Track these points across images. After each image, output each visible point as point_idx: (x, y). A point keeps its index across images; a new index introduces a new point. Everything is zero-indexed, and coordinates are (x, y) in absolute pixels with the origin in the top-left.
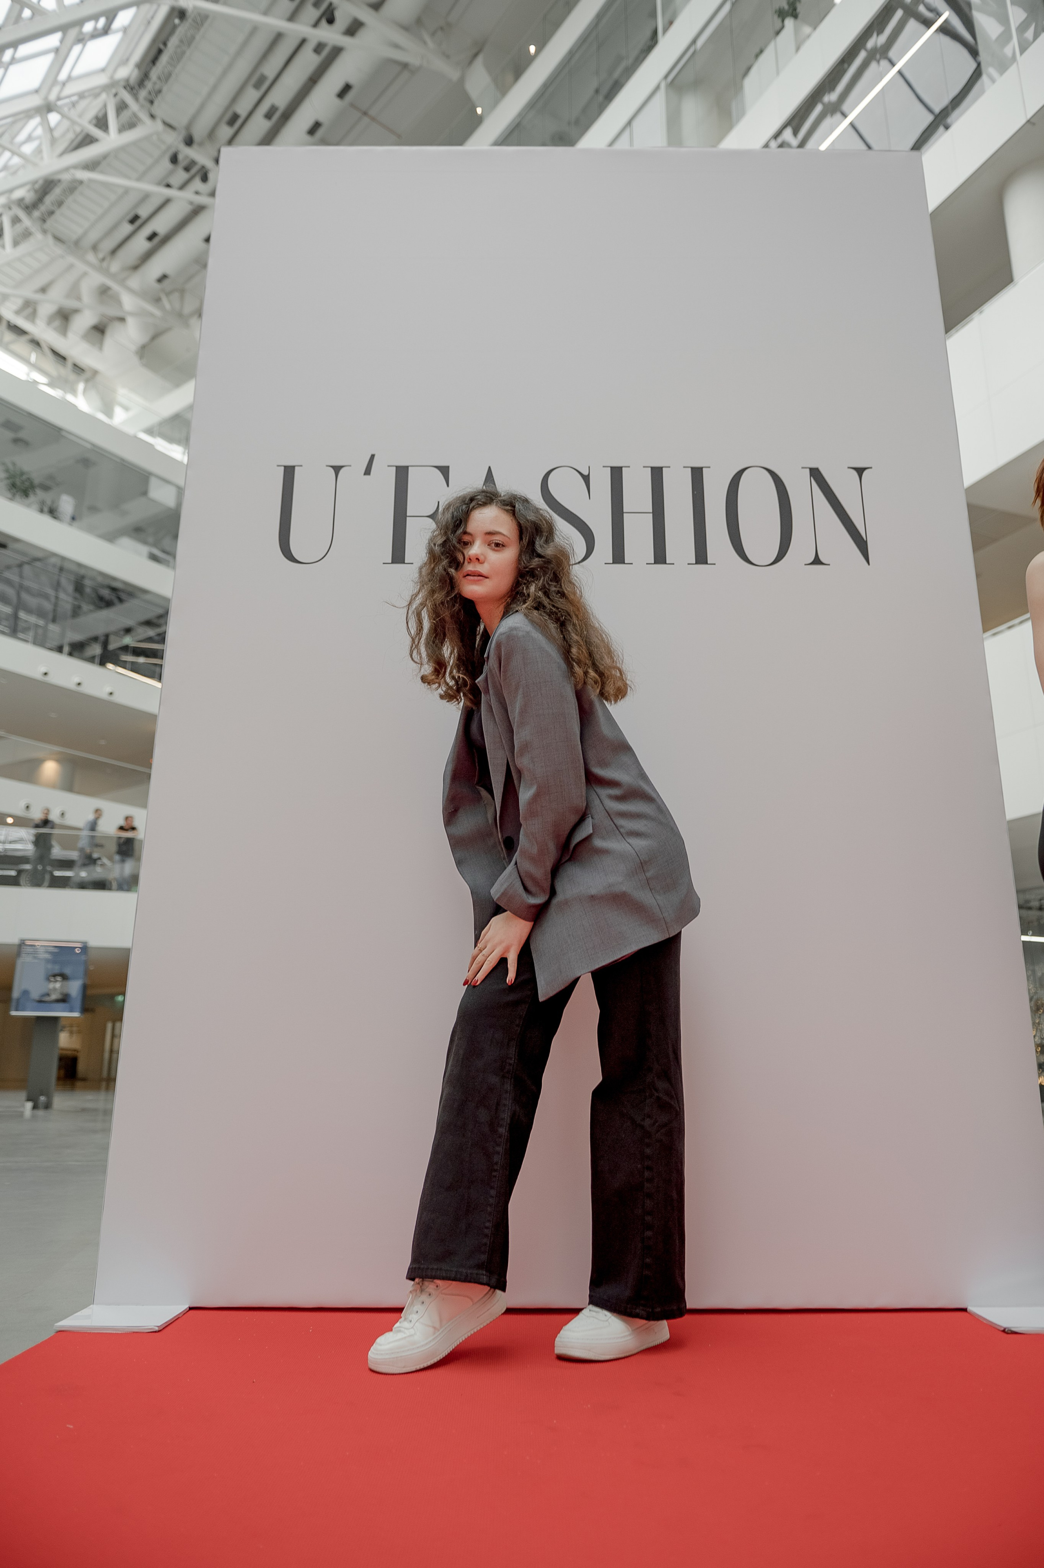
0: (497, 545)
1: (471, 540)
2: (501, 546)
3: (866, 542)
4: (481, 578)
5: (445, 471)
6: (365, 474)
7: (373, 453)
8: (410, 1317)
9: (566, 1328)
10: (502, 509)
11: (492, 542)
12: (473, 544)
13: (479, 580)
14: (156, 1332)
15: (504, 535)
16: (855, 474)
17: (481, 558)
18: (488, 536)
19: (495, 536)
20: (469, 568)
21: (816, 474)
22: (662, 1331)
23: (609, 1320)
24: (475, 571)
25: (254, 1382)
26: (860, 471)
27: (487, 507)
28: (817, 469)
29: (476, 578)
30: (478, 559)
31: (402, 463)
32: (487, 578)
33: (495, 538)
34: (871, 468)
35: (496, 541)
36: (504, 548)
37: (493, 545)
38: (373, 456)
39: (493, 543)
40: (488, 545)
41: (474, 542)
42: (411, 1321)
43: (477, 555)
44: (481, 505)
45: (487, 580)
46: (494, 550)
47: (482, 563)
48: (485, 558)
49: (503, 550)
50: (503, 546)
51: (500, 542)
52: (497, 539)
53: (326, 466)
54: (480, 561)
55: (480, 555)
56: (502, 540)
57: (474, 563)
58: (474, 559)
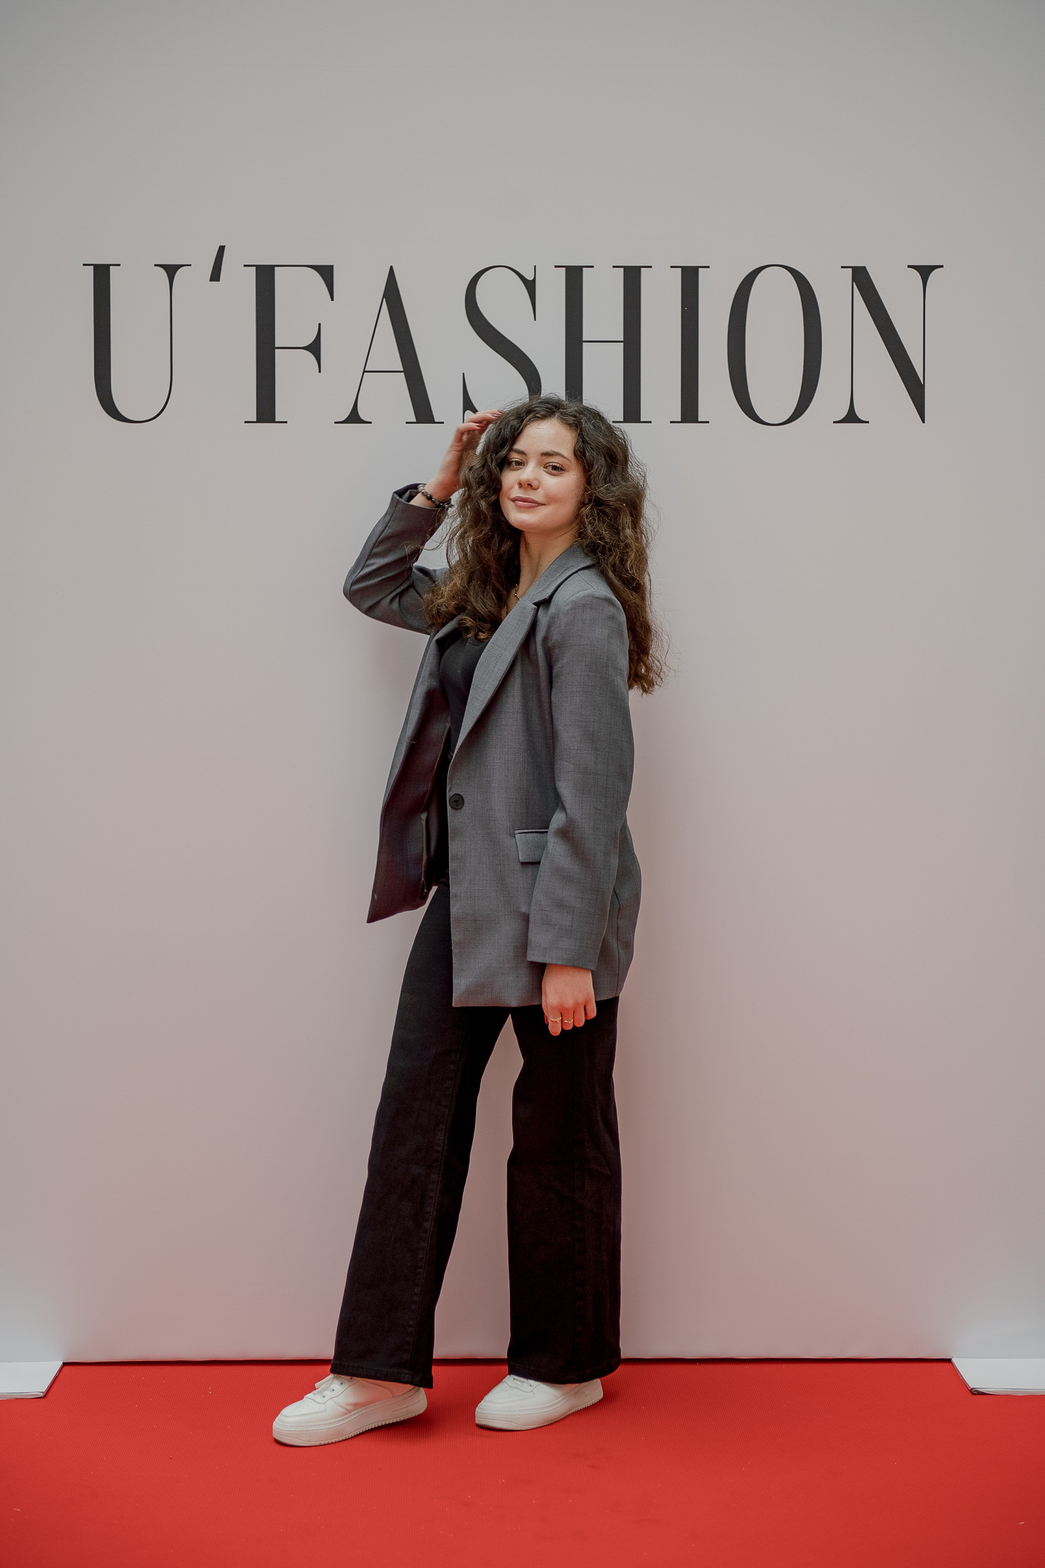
0: (555, 468)
1: (524, 460)
2: (559, 469)
3: (924, 386)
4: (535, 505)
5: (326, 273)
6: (211, 280)
7: (223, 244)
8: (325, 1393)
9: (488, 1398)
10: (565, 423)
11: (548, 465)
12: (527, 465)
13: (530, 508)
14: (40, 1399)
15: (564, 457)
16: (916, 276)
17: (535, 484)
18: (544, 457)
19: (552, 457)
20: (520, 493)
21: (860, 277)
22: (594, 1391)
23: (534, 1390)
24: (526, 498)
25: (171, 1458)
26: (925, 272)
27: (547, 420)
28: (864, 270)
29: (527, 504)
30: (530, 485)
31: (265, 260)
32: (541, 505)
33: (552, 460)
34: (942, 266)
35: (554, 464)
36: (563, 472)
37: (550, 468)
38: (222, 249)
39: (550, 466)
40: (544, 468)
41: (527, 462)
42: (324, 1397)
43: (528, 480)
44: (539, 418)
45: (543, 507)
46: (549, 473)
47: (536, 488)
48: (540, 483)
49: (562, 474)
50: (562, 470)
51: (558, 465)
52: (555, 460)
53: (156, 265)
54: (533, 488)
55: (535, 479)
56: (560, 463)
57: (525, 489)
58: (527, 485)
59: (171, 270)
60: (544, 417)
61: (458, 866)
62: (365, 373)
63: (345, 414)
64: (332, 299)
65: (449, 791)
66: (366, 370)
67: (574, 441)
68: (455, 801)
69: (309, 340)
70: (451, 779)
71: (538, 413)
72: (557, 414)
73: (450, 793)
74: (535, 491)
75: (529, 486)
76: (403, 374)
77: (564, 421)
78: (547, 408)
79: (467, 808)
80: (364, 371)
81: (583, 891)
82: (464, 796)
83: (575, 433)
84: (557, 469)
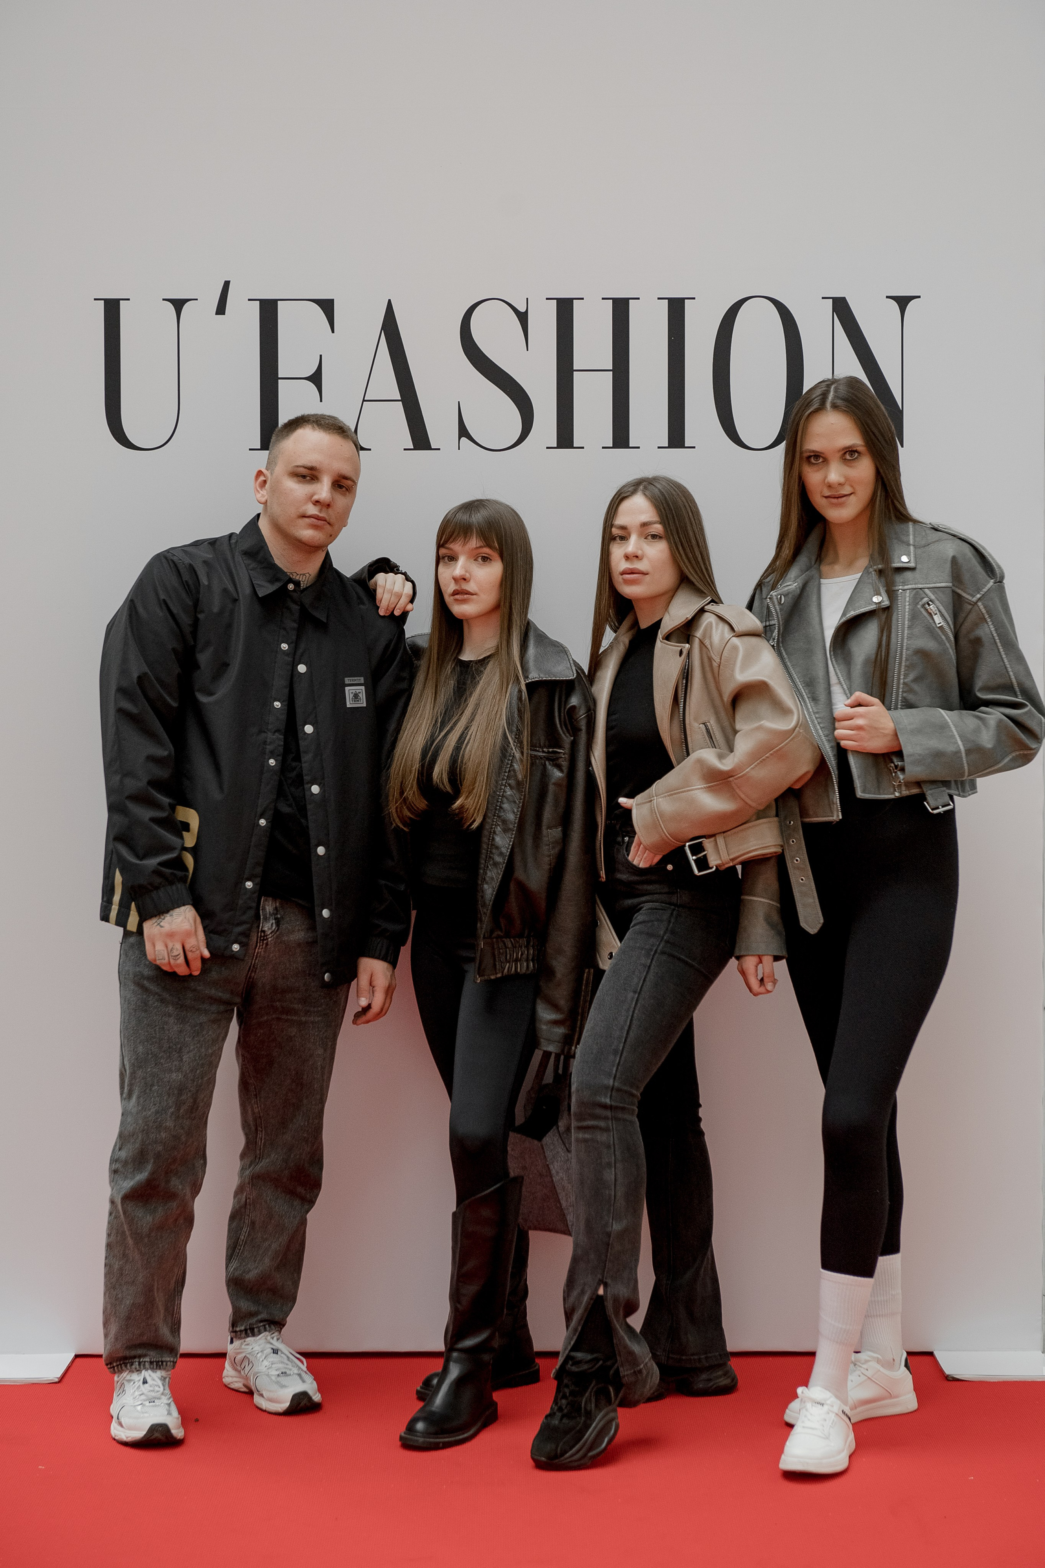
3: (902, 412)
5: (327, 306)
7: (227, 279)
14: (56, 1383)
16: (895, 307)
21: (841, 307)
26: (903, 302)
28: (843, 299)
31: (269, 295)
34: (919, 297)
38: (227, 284)
53: (163, 300)
59: (178, 304)
62: (364, 402)
64: (333, 332)
66: (366, 399)
69: (311, 371)
76: (401, 402)
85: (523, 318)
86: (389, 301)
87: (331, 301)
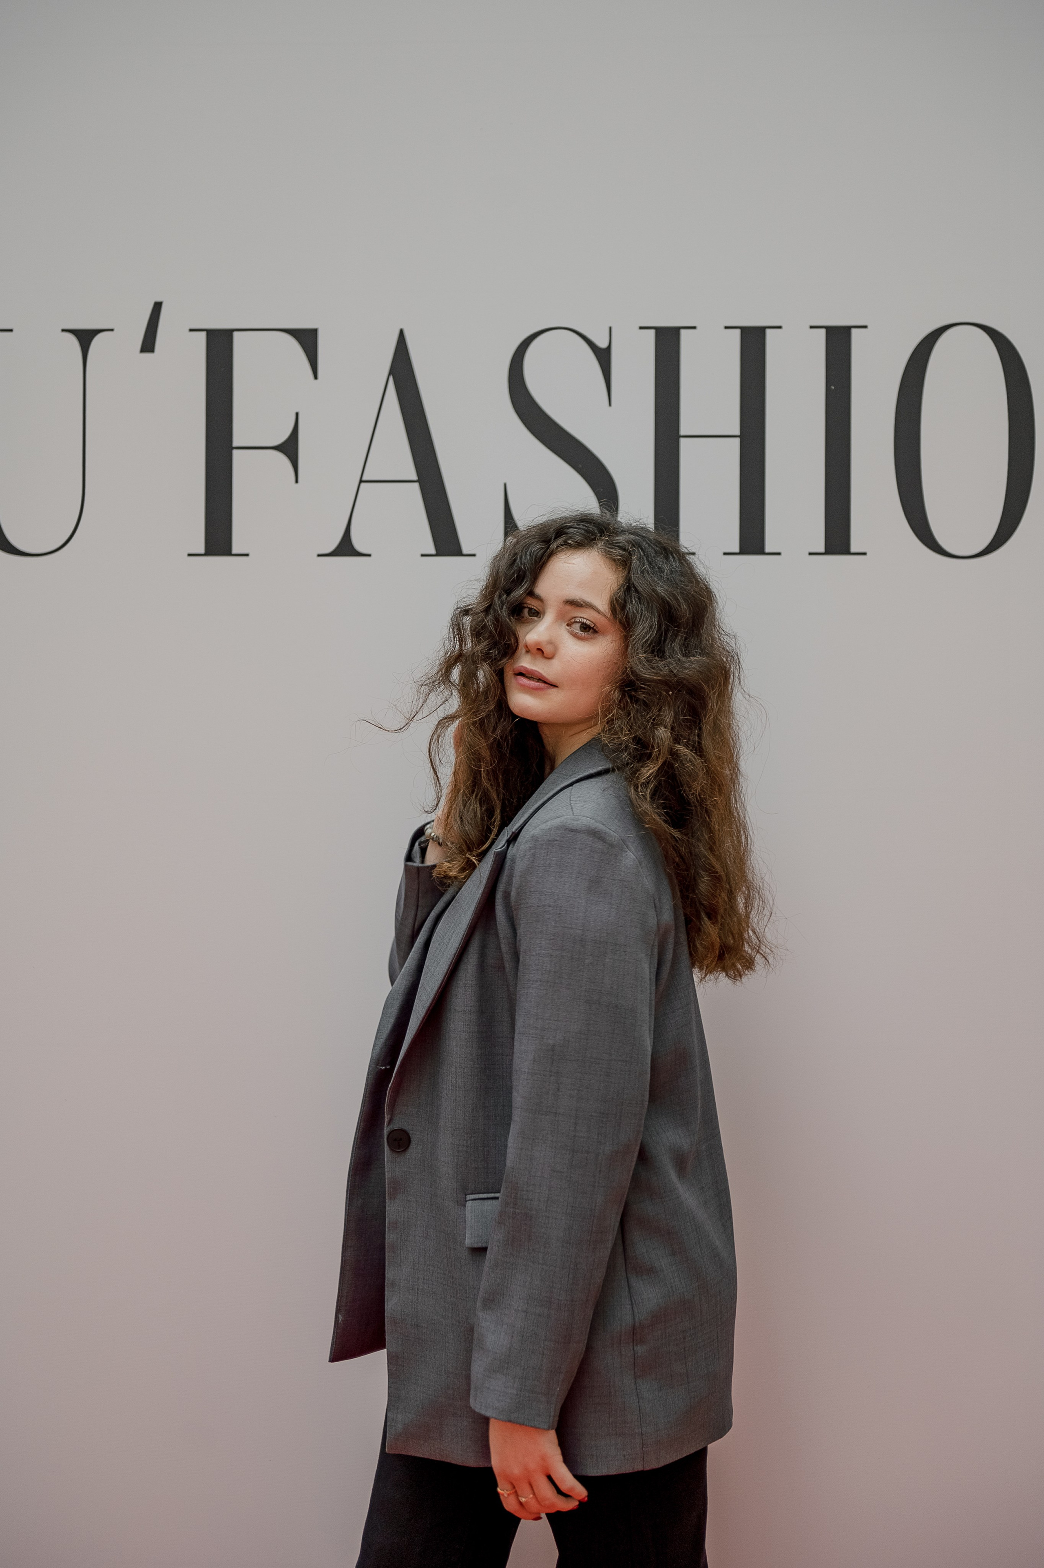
0: (585, 627)
1: (541, 610)
2: (591, 630)
4: (542, 685)
5: (307, 339)
6: (142, 351)
7: (159, 300)
11: (573, 620)
12: (540, 618)
13: (537, 689)
15: (598, 611)
17: (547, 650)
18: (571, 608)
19: (582, 609)
20: (526, 662)
24: (532, 670)
27: (582, 550)
29: (532, 683)
30: (540, 650)
31: (220, 323)
32: (554, 686)
33: (579, 614)
35: (582, 621)
36: (595, 634)
37: (577, 626)
38: (157, 307)
39: (576, 622)
40: (568, 625)
41: (541, 614)
43: (538, 643)
44: (572, 545)
45: (554, 690)
46: (575, 635)
47: (550, 658)
48: (558, 649)
49: (594, 638)
50: (595, 631)
51: (588, 623)
52: (586, 616)
53: (63, 330)
54: (545, 655)
55: (550, 642)
56: (592, 620)
57: (533, 655)
58: (535, 649)
59: (85, 337)
60: (579, 546)
61: (398, 1239)
62: (363, 485)
63: (333, 543)
64: (316, 377)
65: (390, 1122)
66: (364, 478)
67: (615, 587)
68: (395, 1140)
69: (282, 437)
70: (393, 1106)
71: (570, 538)
72: (601, 544)
73: (391, 1127)
74: (549, 661)
75: (540, 652)
76: (417, 485)
77: (608, 555)
78: (587, 531)
79: (414, 1151)
80: (361, 481)
81: (528, 1300)
82: (411, 1133)
83: (621, 574)
84: (589, 630)
85: (603, 356)
86: (401, 332)
87: (314, 332)
